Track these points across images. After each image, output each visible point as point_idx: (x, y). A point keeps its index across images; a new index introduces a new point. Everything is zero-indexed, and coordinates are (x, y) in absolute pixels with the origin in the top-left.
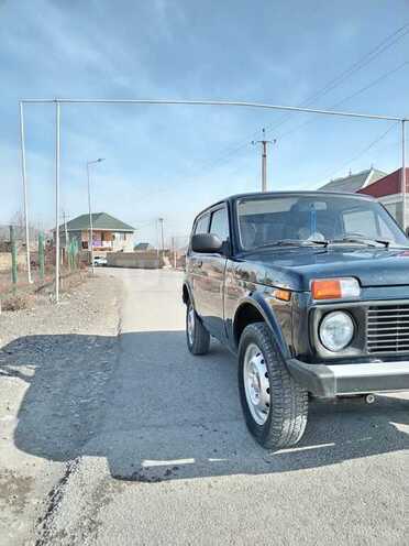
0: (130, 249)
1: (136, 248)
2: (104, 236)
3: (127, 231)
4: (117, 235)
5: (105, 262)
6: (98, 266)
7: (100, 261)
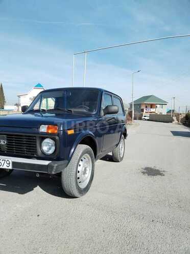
0: (164, 113)
1: (167, 112)
2: (152, 106)
3: (163, 103)
4: (158, 106)
5: (148, 118)
6: (145, 120)
7: (146, 118)
